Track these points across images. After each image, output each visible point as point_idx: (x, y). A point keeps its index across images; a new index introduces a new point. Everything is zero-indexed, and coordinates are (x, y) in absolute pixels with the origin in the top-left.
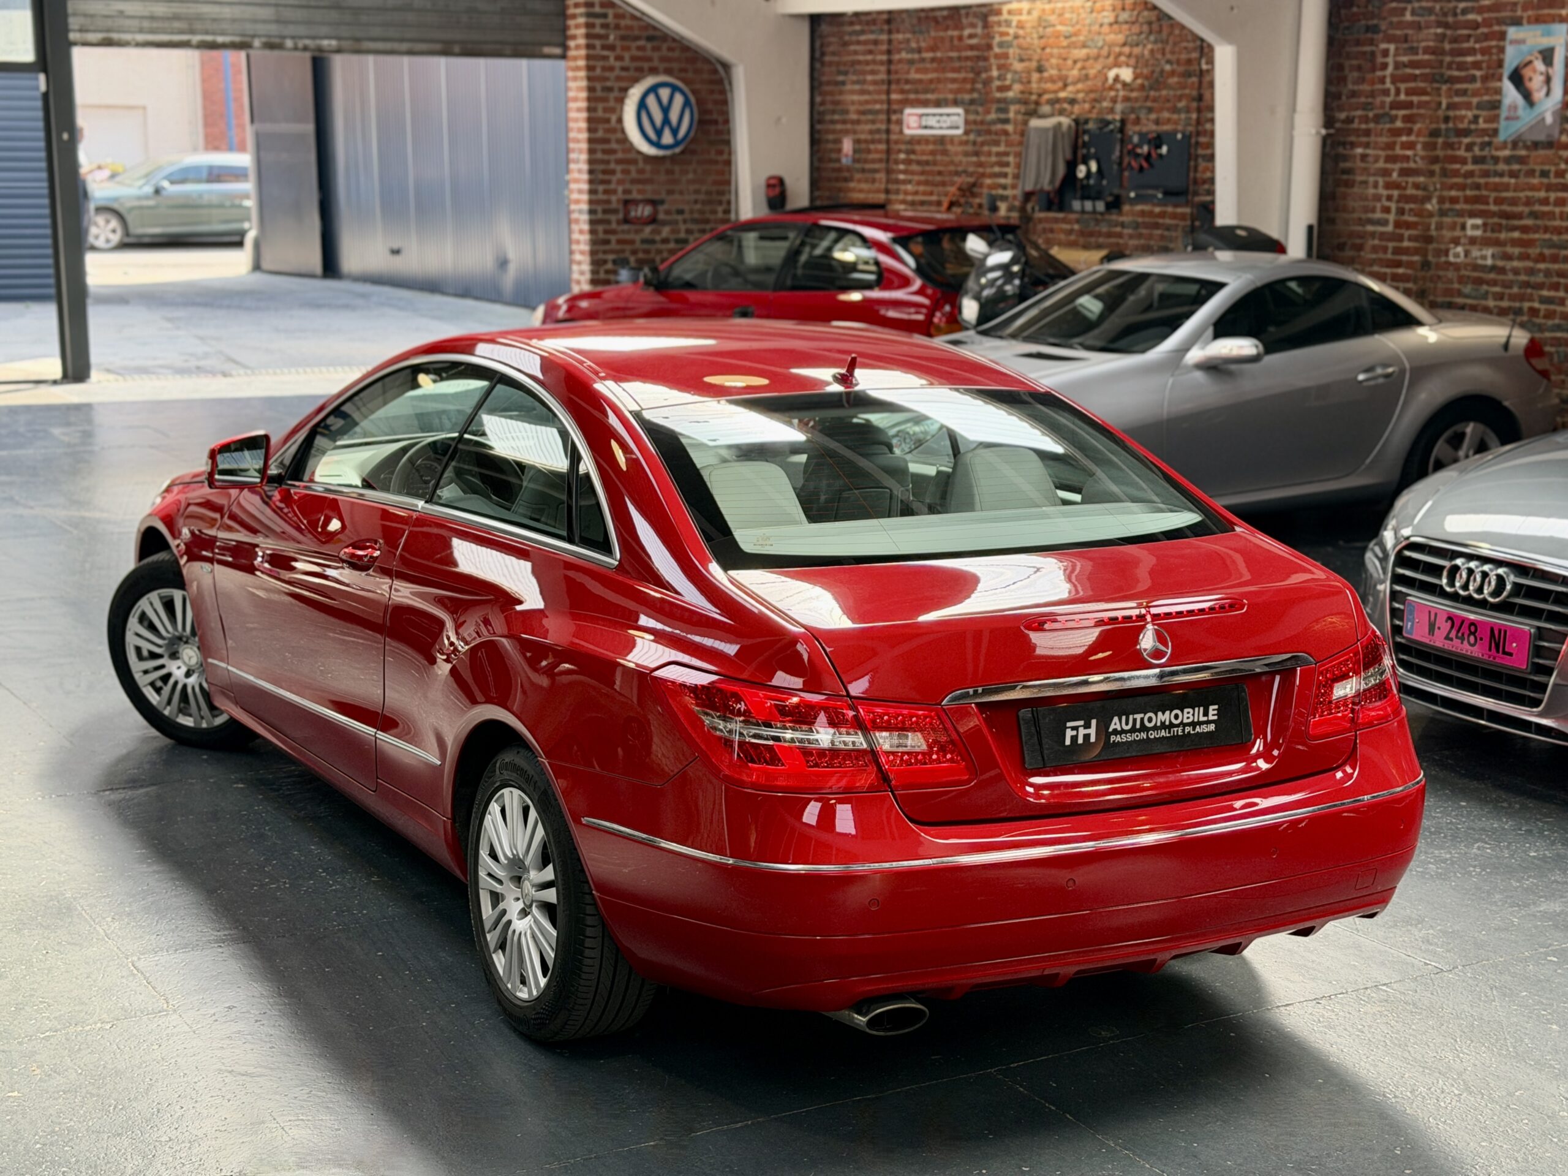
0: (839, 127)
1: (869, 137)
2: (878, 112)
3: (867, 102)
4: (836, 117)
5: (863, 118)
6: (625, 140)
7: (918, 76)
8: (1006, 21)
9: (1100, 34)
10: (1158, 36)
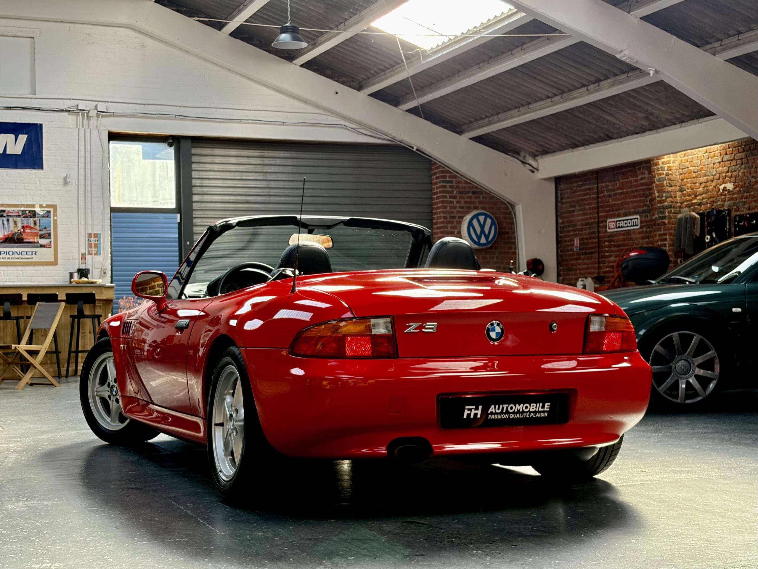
0: (572, 233)
1: (589, 236)
2: (592, 223)
3: (586, 219)
4: (570, 229)
5: (584, 227)
7: (614, 203)
8: (661, 167)
9: (714, 168)
10: (747, 165)
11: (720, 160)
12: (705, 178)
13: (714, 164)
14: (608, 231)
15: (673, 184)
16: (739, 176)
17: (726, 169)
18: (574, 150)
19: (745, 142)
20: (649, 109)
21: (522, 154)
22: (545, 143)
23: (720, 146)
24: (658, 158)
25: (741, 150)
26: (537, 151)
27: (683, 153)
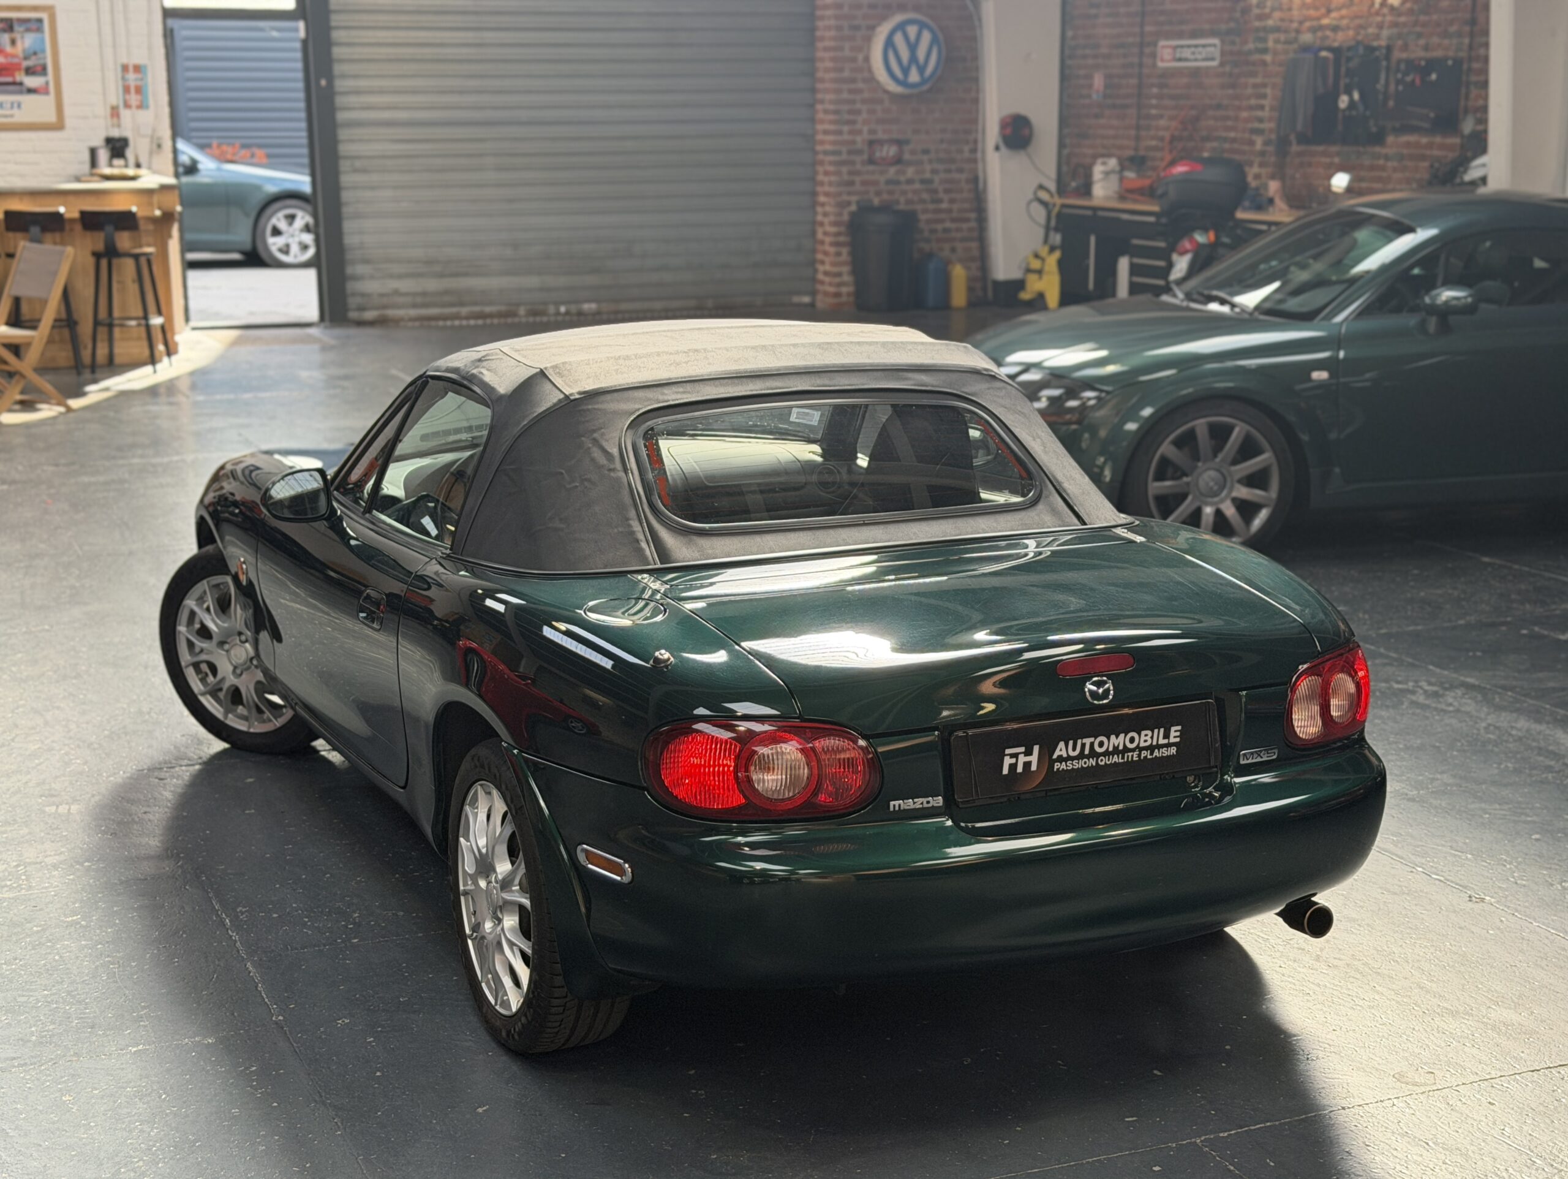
0: (1090, 61)
1: (1121, 72)
2: (1130, 45)
3: (1119, 35)
4: (1088, 51)
5: (1115, 51)
6: (872, 79)
7: (1174, 7)
14: (1160, 64)
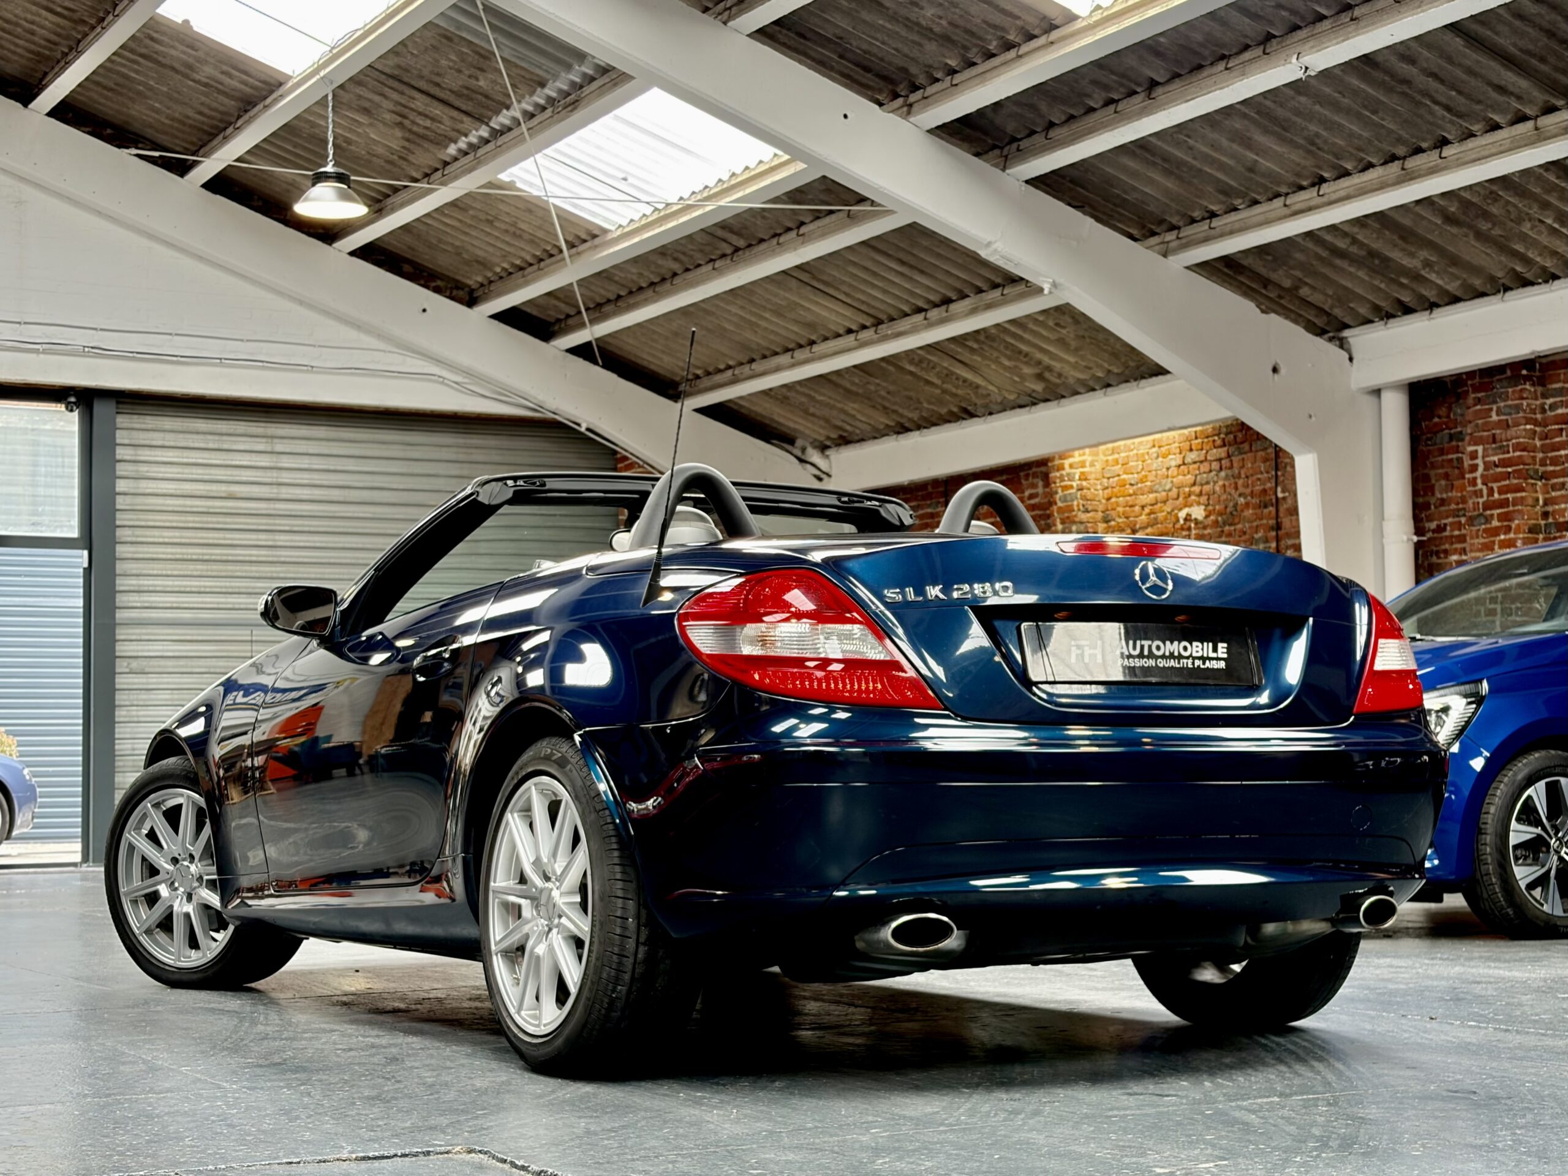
8: (1068, 475)
9: (1167, 477)
10: (1229, 472)
11: (1180, 462)
12: (1151, 496)
13: (1168, 469)
15: (1090, 508)
16: (1214, 493)
17: (1190, 478)
18: (901, 436)
19: (1227, 427)
20: (1046, 360)
21: (799, 443)
22: (843, 421)
23: (1180, 435)
24: (1062, 457)
25: (1219, 442)
26: (828, 438)
27: (1110, 446)
